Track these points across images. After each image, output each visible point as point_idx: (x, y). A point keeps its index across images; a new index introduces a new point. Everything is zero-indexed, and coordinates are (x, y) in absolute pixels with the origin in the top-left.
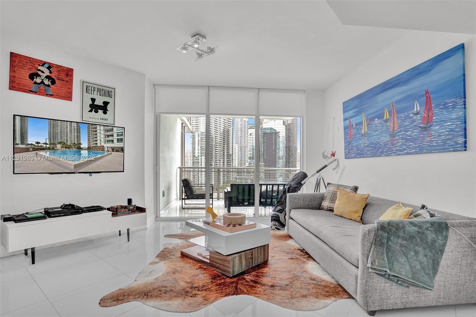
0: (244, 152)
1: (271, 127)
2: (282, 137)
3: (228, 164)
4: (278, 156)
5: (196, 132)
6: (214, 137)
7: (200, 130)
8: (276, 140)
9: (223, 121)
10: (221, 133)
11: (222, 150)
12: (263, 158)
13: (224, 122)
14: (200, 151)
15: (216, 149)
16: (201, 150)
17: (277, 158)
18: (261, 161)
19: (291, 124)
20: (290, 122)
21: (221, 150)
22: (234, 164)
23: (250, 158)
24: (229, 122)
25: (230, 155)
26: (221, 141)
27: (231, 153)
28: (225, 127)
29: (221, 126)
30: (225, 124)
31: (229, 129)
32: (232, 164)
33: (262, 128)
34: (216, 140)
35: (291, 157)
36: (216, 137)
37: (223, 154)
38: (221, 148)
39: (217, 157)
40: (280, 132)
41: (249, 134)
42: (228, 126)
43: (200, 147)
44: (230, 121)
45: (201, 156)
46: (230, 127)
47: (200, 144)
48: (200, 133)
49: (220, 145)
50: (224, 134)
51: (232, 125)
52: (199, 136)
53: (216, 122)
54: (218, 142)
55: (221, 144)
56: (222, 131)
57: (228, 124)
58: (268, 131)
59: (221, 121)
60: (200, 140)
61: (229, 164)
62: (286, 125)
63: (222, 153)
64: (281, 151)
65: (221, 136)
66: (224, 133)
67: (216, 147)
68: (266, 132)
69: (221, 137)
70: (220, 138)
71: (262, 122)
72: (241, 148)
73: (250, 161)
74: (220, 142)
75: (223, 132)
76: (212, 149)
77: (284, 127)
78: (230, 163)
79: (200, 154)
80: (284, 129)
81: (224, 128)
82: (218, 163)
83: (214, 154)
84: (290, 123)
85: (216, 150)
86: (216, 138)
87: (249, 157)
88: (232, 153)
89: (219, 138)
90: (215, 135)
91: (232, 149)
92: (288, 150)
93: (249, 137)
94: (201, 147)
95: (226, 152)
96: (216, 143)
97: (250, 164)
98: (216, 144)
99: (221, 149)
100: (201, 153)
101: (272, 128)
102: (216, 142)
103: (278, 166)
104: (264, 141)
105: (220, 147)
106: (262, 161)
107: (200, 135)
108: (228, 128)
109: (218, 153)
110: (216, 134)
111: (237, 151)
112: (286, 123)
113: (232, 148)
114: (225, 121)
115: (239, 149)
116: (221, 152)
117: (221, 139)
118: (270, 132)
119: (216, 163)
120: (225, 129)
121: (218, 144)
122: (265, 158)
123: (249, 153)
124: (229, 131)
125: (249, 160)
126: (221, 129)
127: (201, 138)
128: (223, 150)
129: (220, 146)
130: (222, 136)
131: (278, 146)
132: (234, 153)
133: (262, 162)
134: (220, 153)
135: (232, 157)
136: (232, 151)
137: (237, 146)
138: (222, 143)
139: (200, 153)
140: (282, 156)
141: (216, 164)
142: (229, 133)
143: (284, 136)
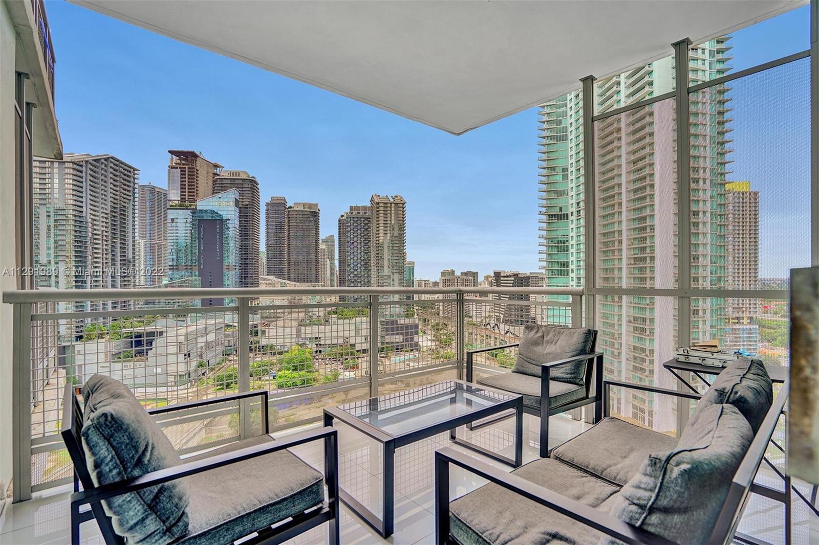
0: (158, 255)
1: (211, 208)
2: (234, 229)
3: (125, 281)
4: (225, 263)
5: (41, 207)
6: (89, 220)
7: (52, 203)
8: (222, 233)
9: (111, 188)
10: (106, 214)
11: (110, 251)
12: (197, 268)
13: (112, 191)
14: (52, 251)
15: (96, 248)
16: (56, 247)
17: (224, 268)
18: (195, 273)
19: (249, 206)
20: (247, 203)
21: (106, 250)
22: (137, 281)
23: (171, 267)
24: (126, 192)
25: (129, 261)
26: (106, 229)
27: (131, 256)
28: (115, 201)
29: (106, 198)
30: (117, 195)
31: (124, 207)
32: (132, 280)
33: (196, 209)
34: (95, 227)
35: (249, 265)
36: (95, 220)
37: (113, 260)
38: (106, 245)
39: (97, 265)
40: (229, 220)
41: (169, 220)
42: (123, 200)
43: (52, 240)
44: (128, 189)
45: (57, 263)
46: (128, 201)
47: (52, 235)
48: (52, 210)
49: (105, 238)
50: (114, 216)
51: (131, 198)
52: (48, 216)
53: (94, 189)
54: (100, 233)
55: (106, 236)
56: (109, 209)
57: (123, 195)
58: (207, 216)
59: (106, 187)
60: (52, 226)
61: (125, 279)
62: (240, 208)
63: (109, 256)
64: (232, 255)
65: (107, 221)
66: (113, 214)
67: (96, 244)
68: (203, 217)
69: (106, 223)
70: (104, 224)
71: (195, 197)
72: (152, 247)
73: (172, 274)
74: (105, 233)
75: (112, 211)
76: (86, 247)
77: (238, 210)
78: (129, 279)
79: (52, 258)
80: (237, 214)
81: (114, 203)
82: (100, 279)
83: (90, 257)
84: (247, 205)
85: (95, 251)
86: (95, 222)
87: (169, 266)
88: (134, 258)
89: (102, 224)
90: (92, 217)
91: (134, 249)
92: (245, 254)
93: (169, 225)
94: (56, 242)
95: (119, 254)
96: (96, 234)
97: (171, 279)
98: (95, 237)
99: (107, 248)
100: (56, 256)
101: (214, 211)
102: (95, 232)
103: (227, 283)
104: (199, 235)
105: (105, 243)
106: (197, 273)
107: (52, 214)
108: (123, 204)
109: (100, 256)
110: (94, 215)
111: (142, 253)
112: (240, 203)
113: (134, 245)
114: (115, 188)
115: (148, 249)
116: (106, 254)
117: (106, 227)
118: (210, 218)
119: (96, 279)
120: (115, 206)
121: (100, 237)
122: (202, 267)
123: (170, 257)
124: (124, 211)
125: (170, 272)
126: (106, 205)
127: (56, 221)
128: (112, 251)
129: (106, 241)
130: (109, 221)
131: (227, 245)
132: (137, 257)
133: (195, 276)
134: (104, 256)
135: (134, 265)
136: (134, 253)
137: (142, 242)
138: (109, 234)
139: (52, 256)
140: (234, 264)
141: (96, 281)
142: (124, 215)
143: (237, 227)
